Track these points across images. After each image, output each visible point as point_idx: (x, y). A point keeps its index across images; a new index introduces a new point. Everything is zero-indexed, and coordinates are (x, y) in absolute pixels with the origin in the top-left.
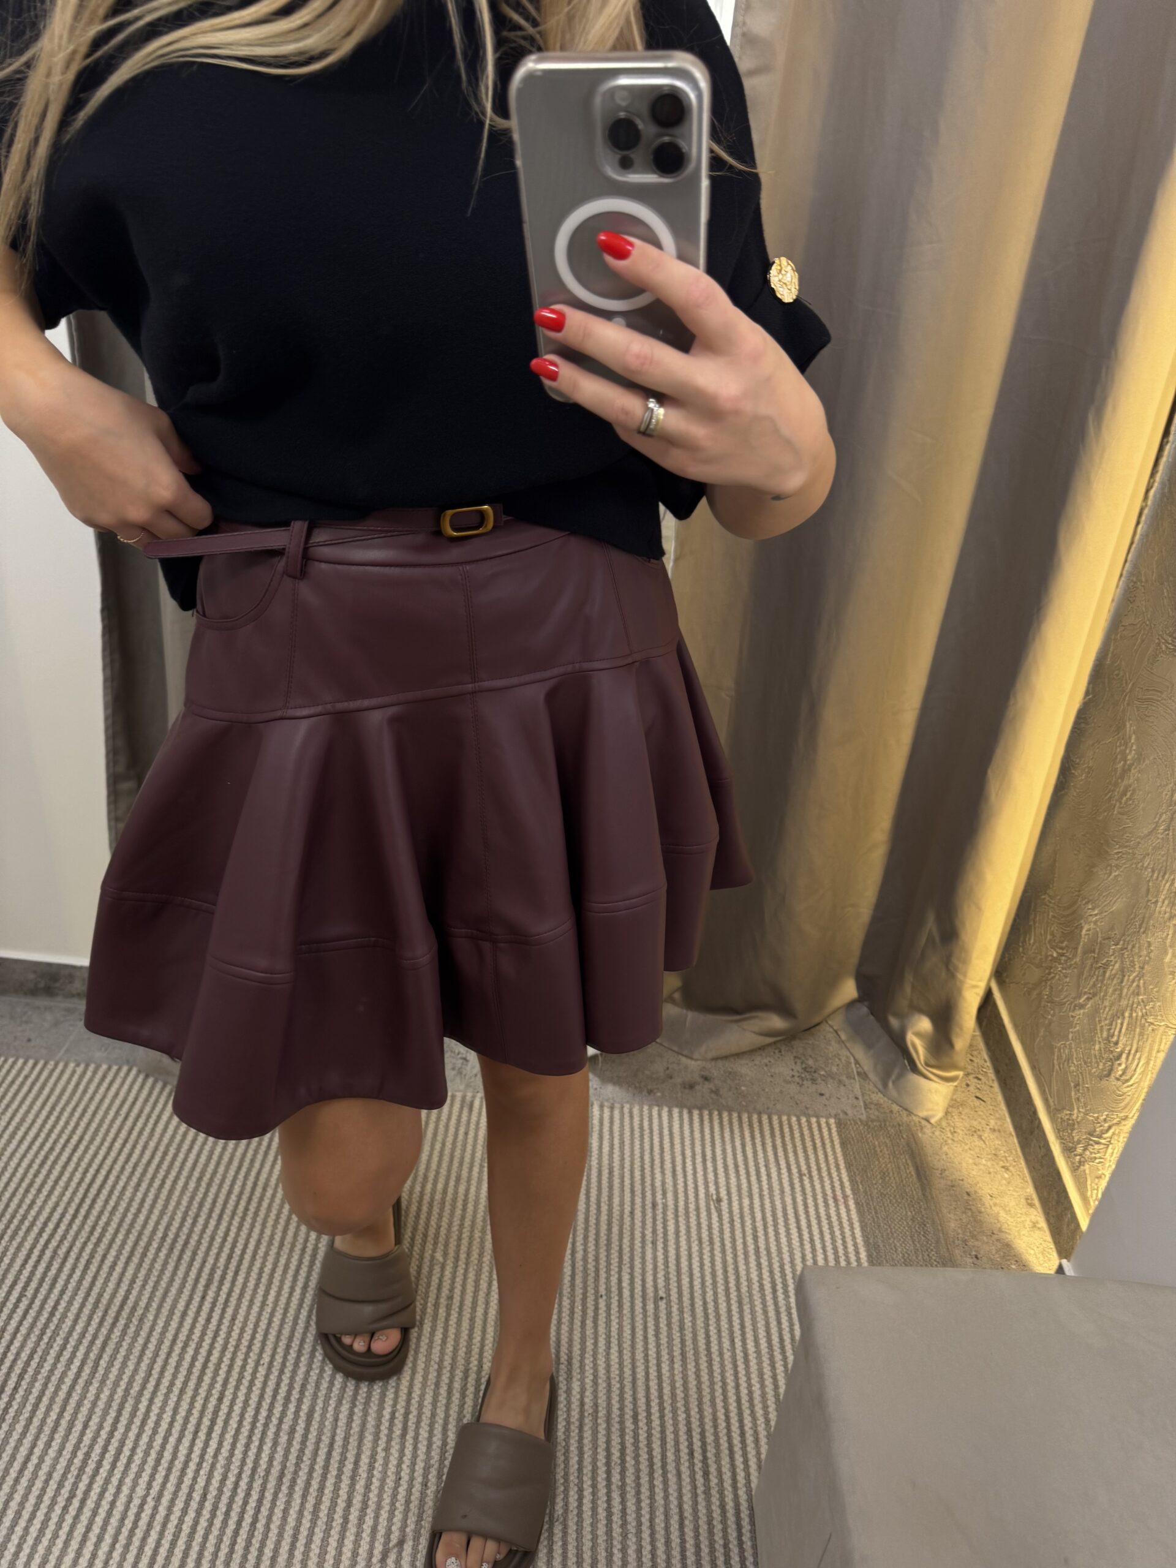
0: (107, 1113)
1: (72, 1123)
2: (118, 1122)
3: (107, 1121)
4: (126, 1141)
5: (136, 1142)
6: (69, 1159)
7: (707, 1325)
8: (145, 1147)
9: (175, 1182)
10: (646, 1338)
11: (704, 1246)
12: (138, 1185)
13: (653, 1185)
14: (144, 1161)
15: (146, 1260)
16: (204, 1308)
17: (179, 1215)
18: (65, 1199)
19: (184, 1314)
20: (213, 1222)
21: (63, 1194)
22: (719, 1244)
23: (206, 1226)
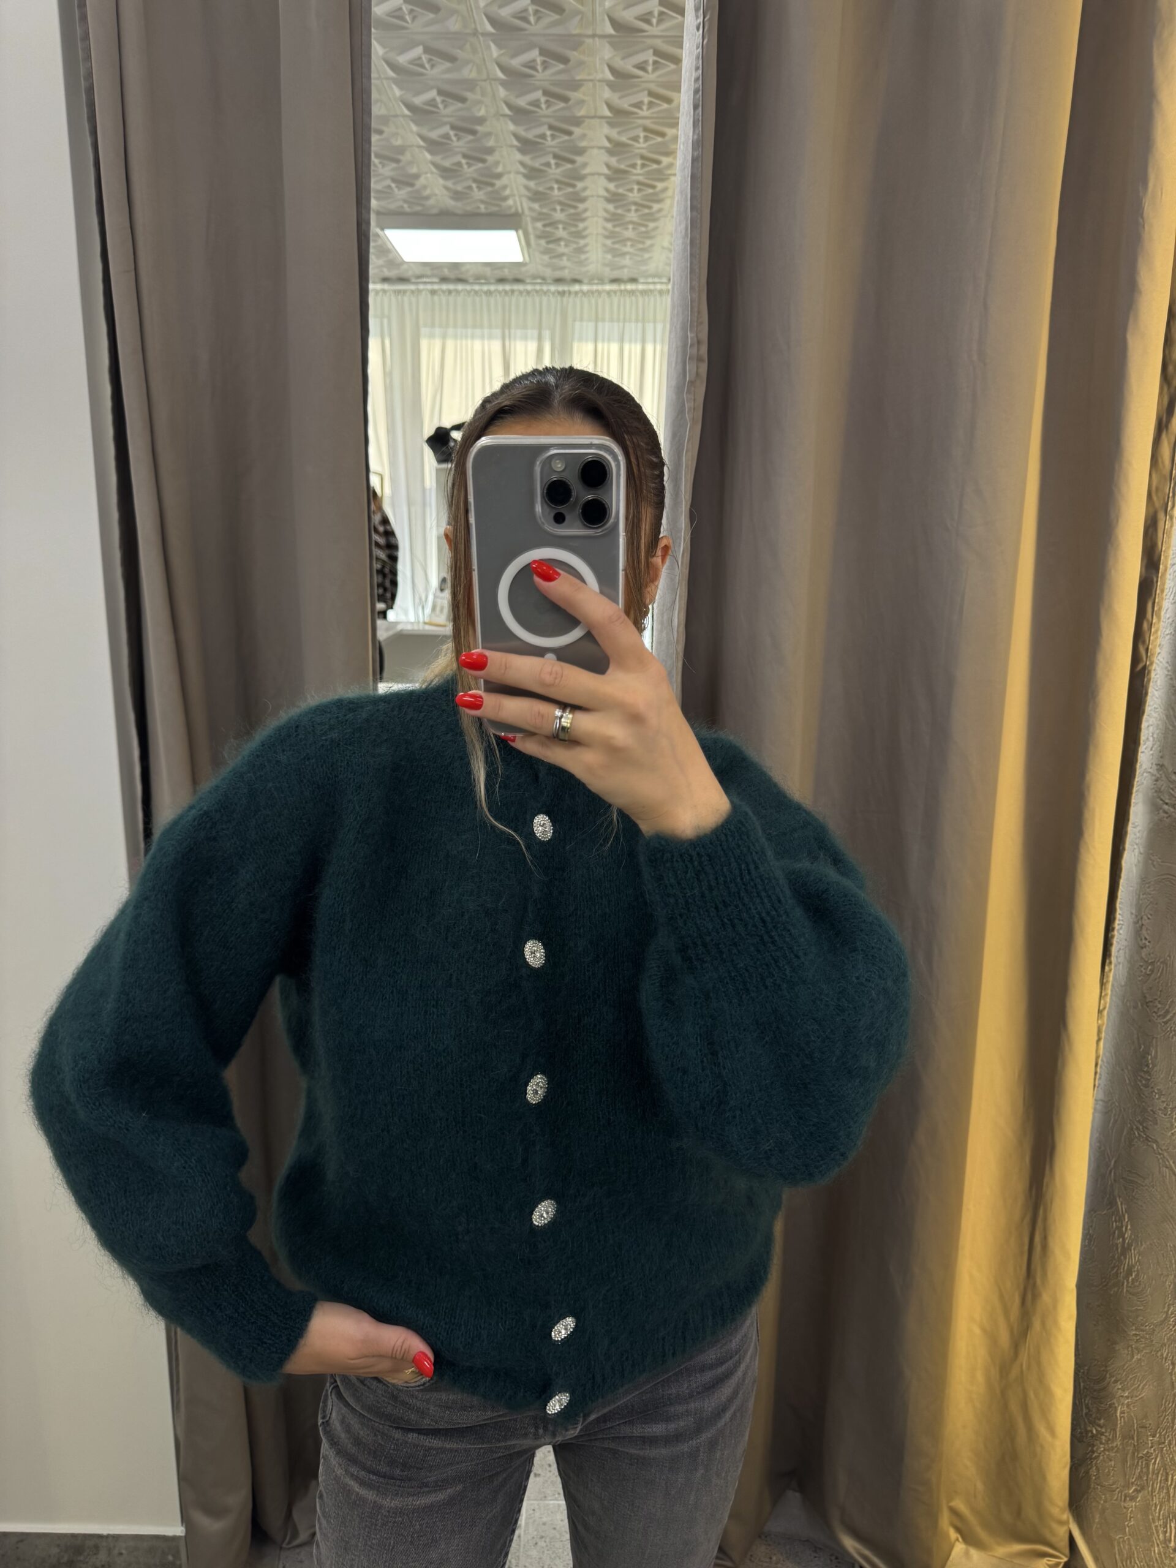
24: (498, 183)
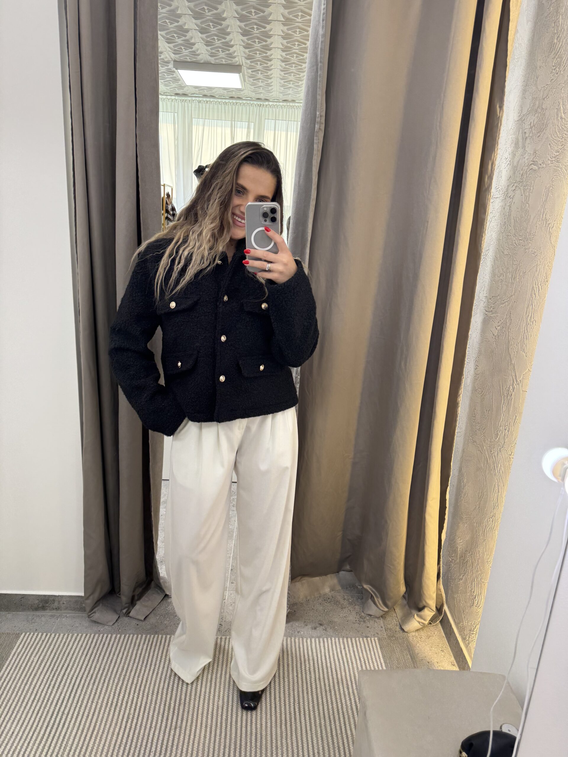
0: (78, 654)
1: (64, 659)
2: (83, 657)
3: (79, 658)
4: (87, 665)
5: (92, 665)
6: (64, 674)
7: (330, 725)
8: (95, 667)
9: (109, 681)
10: (306, 731)
11: (328, 693)
12: (94, 682)
13: (305, 669)
14: (96, 672)
15: (101, 713)
16: (126, 731)
17: (112, 693)
18: (65, 690)
19: (118, 734)
20: (126, 696)
21: (63, 688)
22: (333, 692)
23: (124, 697)
24: (232, 50)
